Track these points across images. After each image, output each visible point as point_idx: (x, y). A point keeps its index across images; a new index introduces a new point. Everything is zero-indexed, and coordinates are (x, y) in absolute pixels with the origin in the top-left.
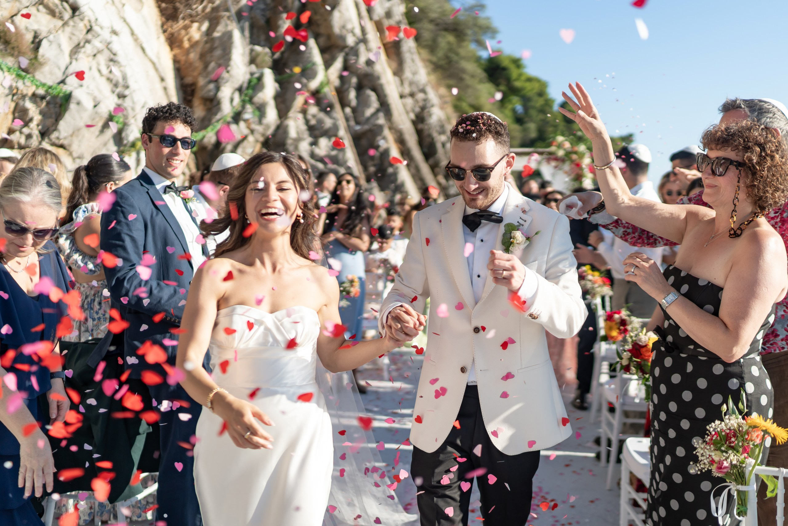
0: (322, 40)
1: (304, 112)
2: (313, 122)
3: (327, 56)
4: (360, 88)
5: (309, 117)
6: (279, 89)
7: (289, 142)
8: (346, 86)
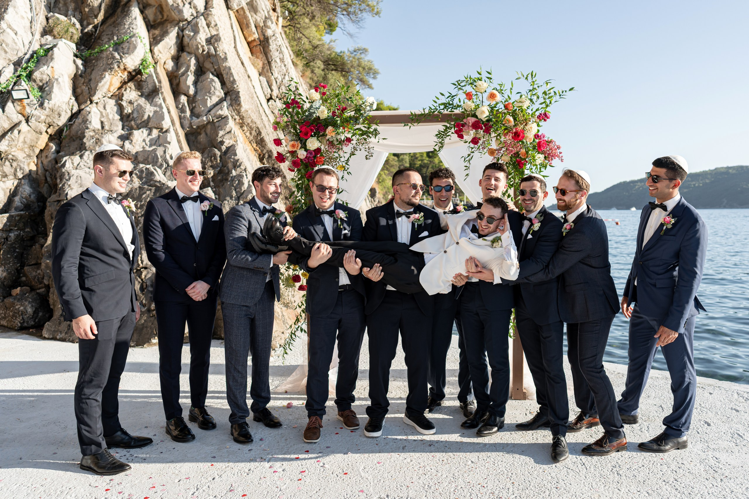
0: (150, 13)
1: (118, 97)
2: (128, 110)
3: (157, 32)
4: (200, 72)
5: (124, 103)
6: (81, 67)
7: (88, 134)
8: (182, 70)
